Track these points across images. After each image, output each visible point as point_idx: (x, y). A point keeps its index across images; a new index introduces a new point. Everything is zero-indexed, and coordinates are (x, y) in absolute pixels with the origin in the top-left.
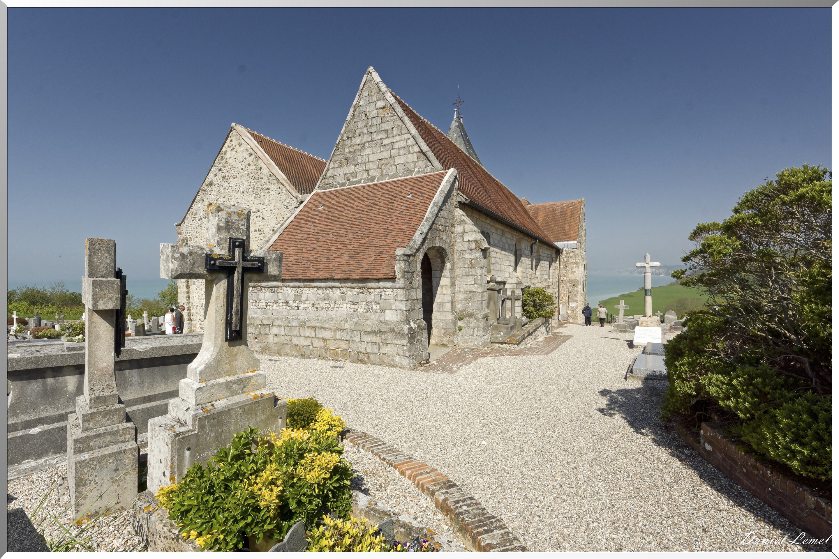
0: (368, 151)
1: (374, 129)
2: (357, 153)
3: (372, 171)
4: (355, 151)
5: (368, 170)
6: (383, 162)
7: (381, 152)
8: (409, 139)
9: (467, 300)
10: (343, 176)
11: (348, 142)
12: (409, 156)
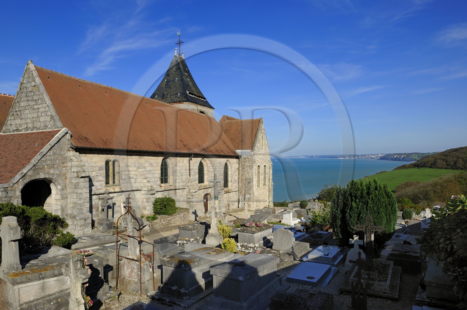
0: (27, 112)
1: (30, 98)
2: (22, 112)
3: (29, 124)
4: (21, 110)
5: (27, 123)
6: (34, 119)
7: (33, 113)
8: (46, 107)
9: (73, 207)
10: (15, 125)
11: (18, 104)
12: (47, 117)
